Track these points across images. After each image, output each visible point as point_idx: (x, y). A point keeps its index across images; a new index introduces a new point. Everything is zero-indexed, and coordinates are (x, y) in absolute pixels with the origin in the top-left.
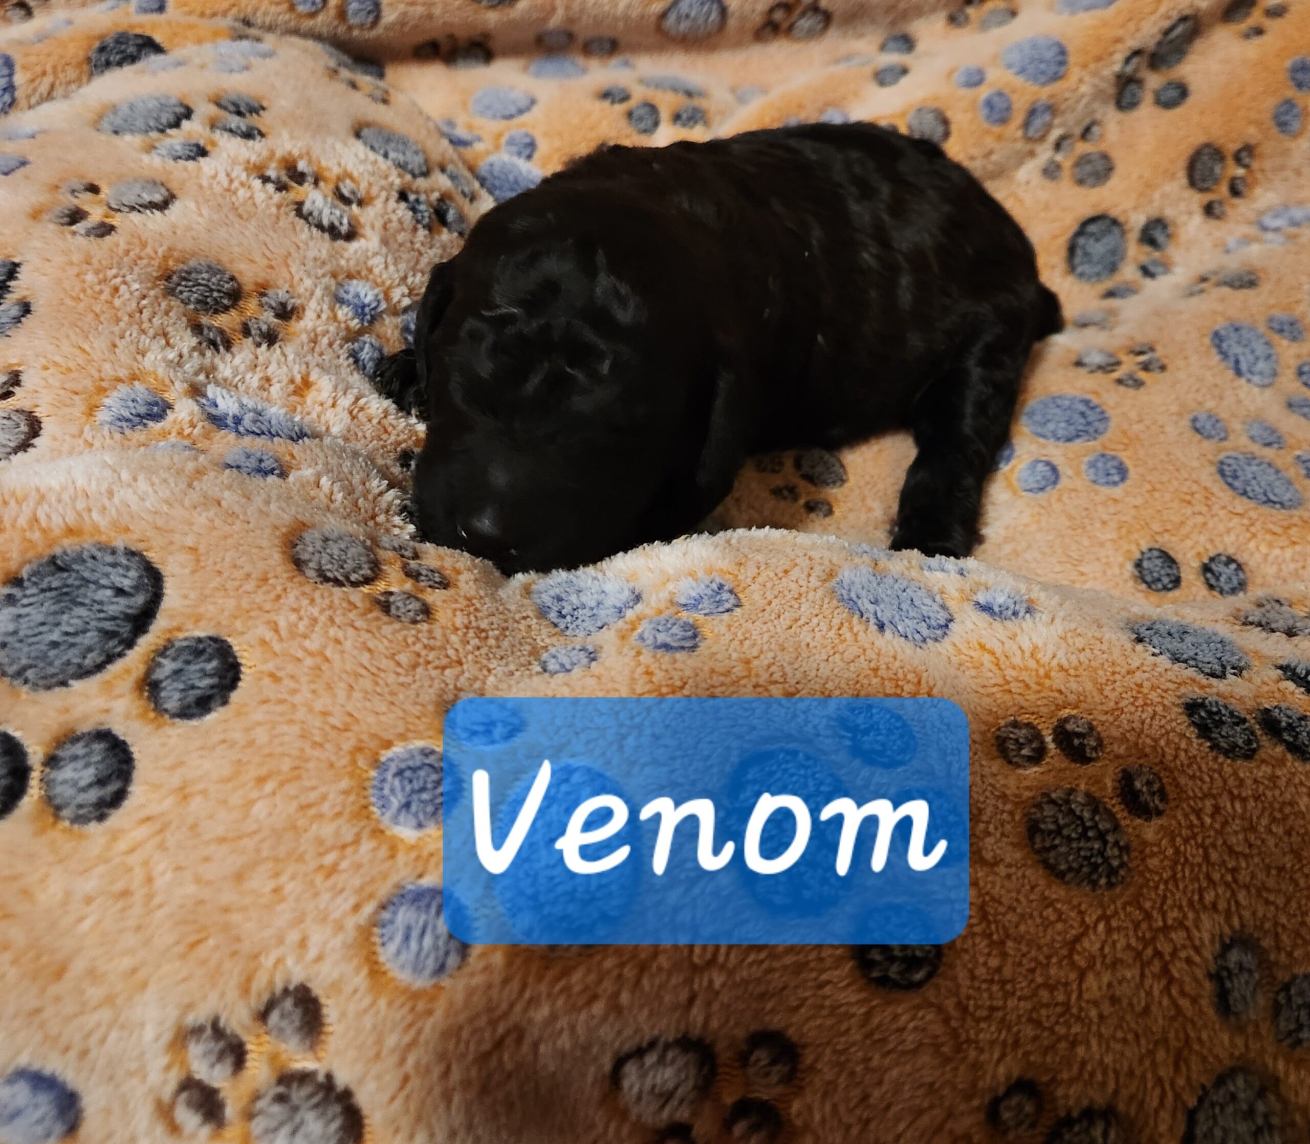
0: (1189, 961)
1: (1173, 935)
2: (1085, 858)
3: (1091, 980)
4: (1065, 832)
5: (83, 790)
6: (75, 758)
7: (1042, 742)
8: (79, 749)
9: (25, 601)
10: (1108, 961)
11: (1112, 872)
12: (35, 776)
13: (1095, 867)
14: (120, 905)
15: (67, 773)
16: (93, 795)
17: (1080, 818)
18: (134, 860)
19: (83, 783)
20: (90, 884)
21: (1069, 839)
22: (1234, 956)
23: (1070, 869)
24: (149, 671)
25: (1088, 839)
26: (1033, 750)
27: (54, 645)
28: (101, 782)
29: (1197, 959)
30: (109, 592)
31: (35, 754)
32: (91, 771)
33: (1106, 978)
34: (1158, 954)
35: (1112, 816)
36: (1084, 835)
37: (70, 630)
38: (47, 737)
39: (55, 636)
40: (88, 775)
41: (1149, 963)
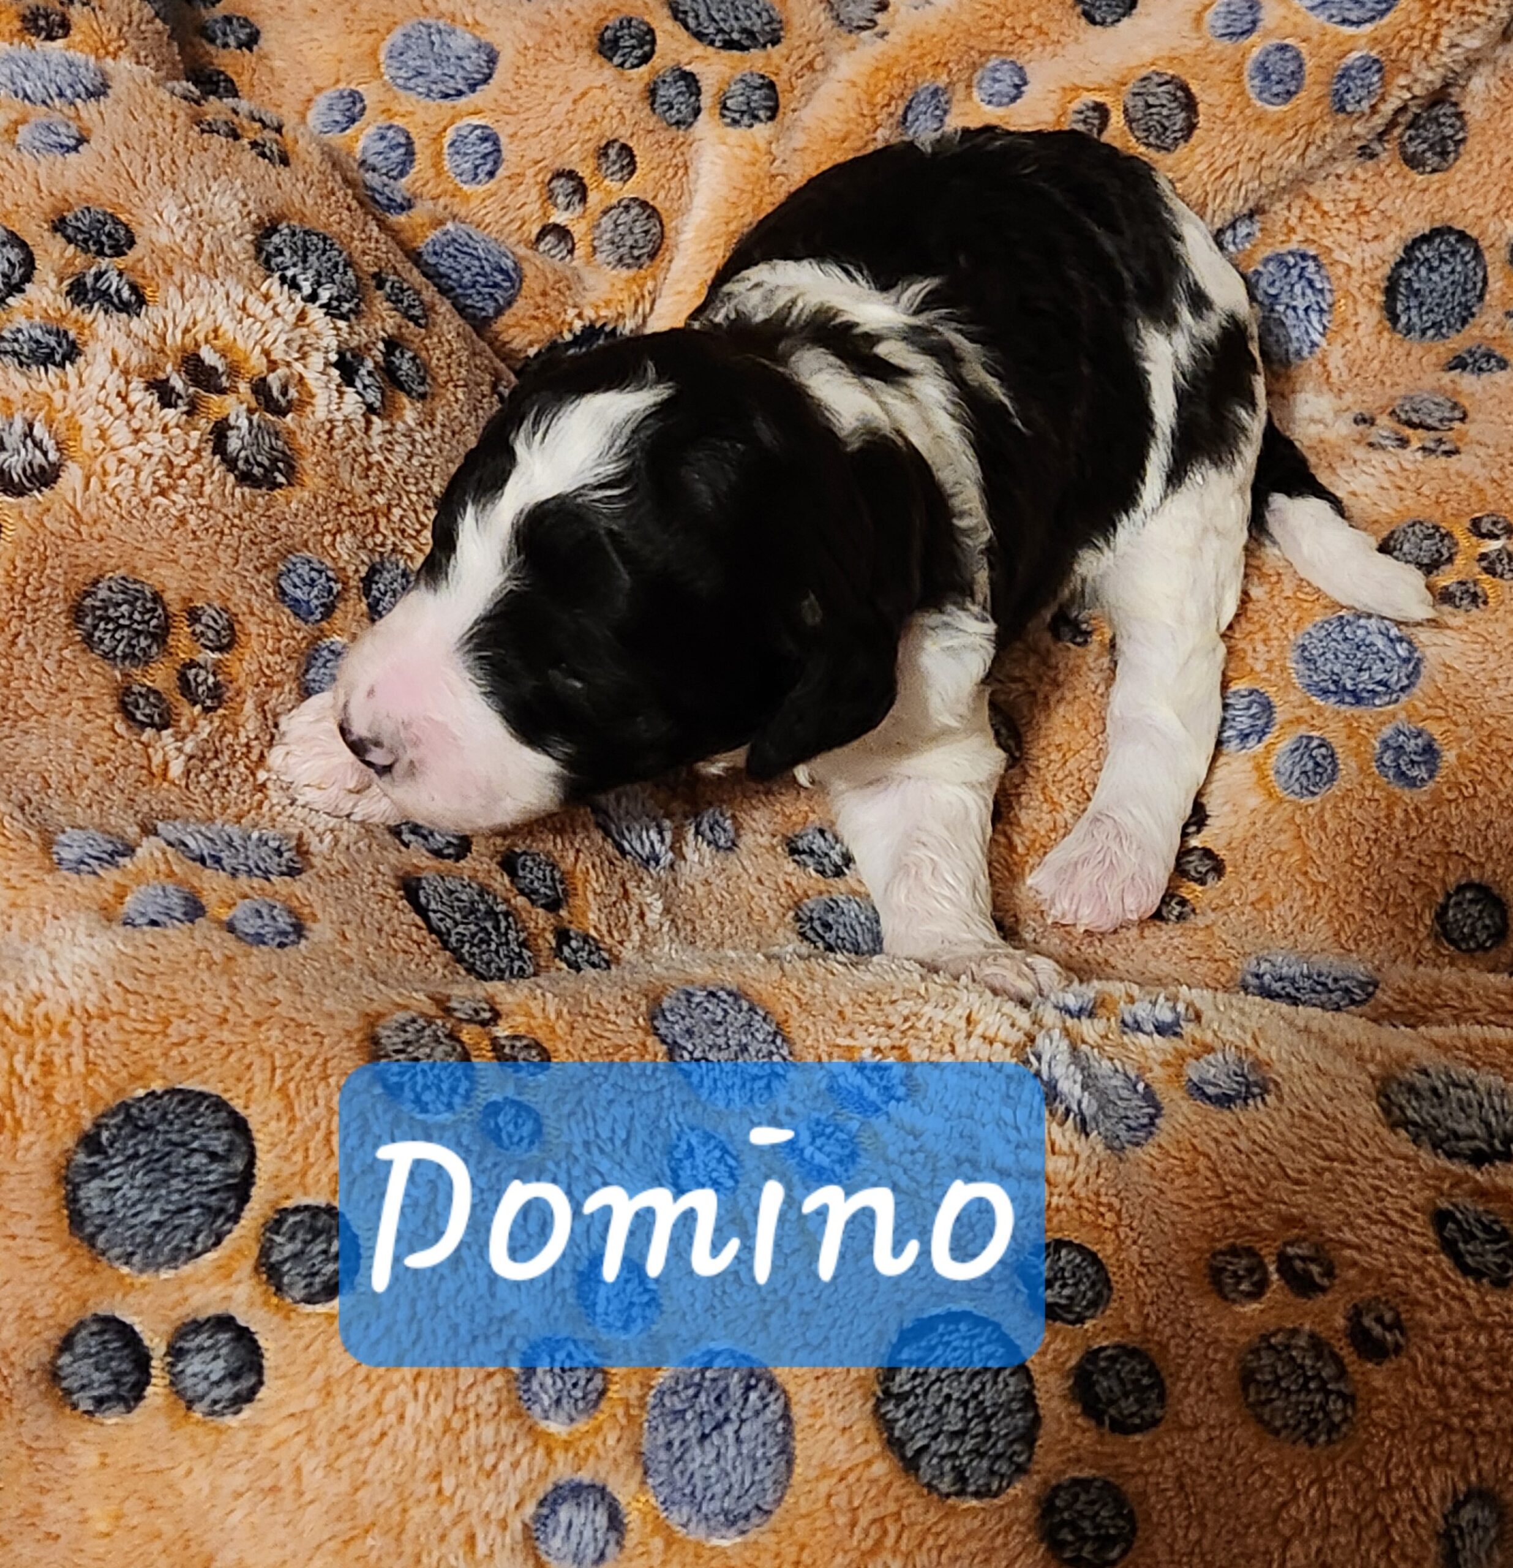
0: (1413, 1521)
1: (1397, 1496)
2: (1305, 1413)
3: (1296, 1548)
4: (1283, 1384)
5: (218, 1383)
6: (200, 1349)
7: (1265, 1272)
8: (202, 1339)
9: (113, 1173)
10: (1319, 1526)
11: (1333, 1428)
12: (157, 1365)
13: (1314, 1423)
14: (269, 1500)
15: (194, 1365)
16: (227, 1390)
17: (1302, 1367)
18: (283, 1456)
19: (214, 1377)
20: (237, 1480)
21: (1288, 1391)
22: (1467, 1514)
23: (1286, 1426)
24: (265, 1252)
25: (1309, 1391)
26: (1253, 1284)
27: (158, 1225)
28: (234, 1376)
29: (1422, 1519)
30: (204, 1159)
31: (156, 1345)
32: (221, 1363)
33: (1316, 1543)
34: (1377, 1515)
35: (1337, 1361)
36: (1304, 1388)
37: (171, 1207)
38: (167, 1328)
39: (156, 1216)
40: (218, 1368)
41: (1369, 1524)
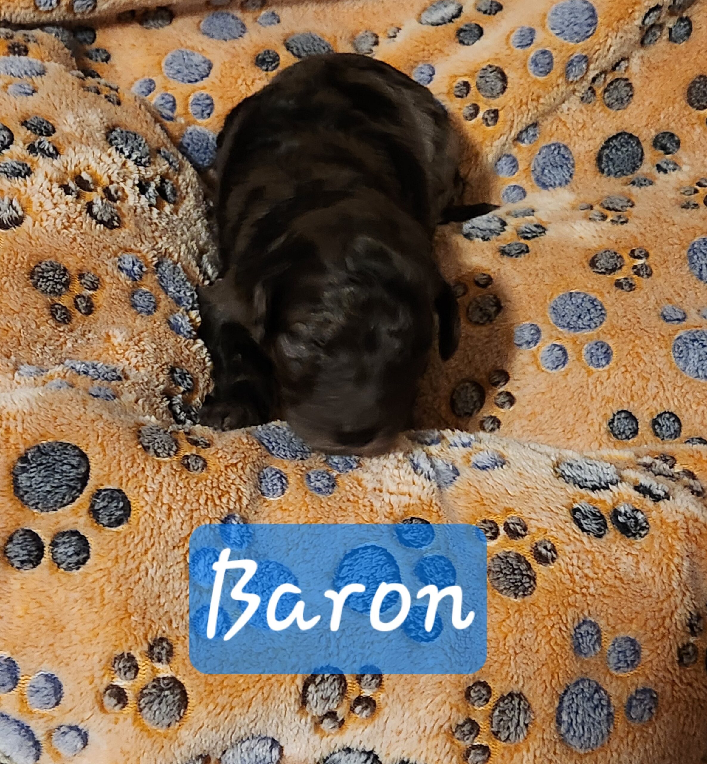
0: (560, 629)
1: (553, 618)
2: (513, 583)
3: (510, 637)
4: (504, 571)
5: (70, 556)
6: (64, 543)
7: (498, 530)
8: (65, 539)
9: (32, 470)
10: (520, 630)
11: (526, 589)
12: (47, 549)
13: (517, 587)
14: (89, 602)
15: (61, 549)
16: (75, 559)
17: (512, 565)
18: (96, 585)
19: (69, 554)
20: (77, 595)
21: (505, 574)
22: (584, 628)
23: (505, 588)
24: (92, 506)
25: (515, 574)
26: (493, 533)
27: (49, 492)
28: (77, 554)
29: (564, 628)
30: (69, 467)
31: (46, 541)
32: (72, 548)
33: (518, 636)
34: (545, 627)
35: (528, 564)
36: (513, 573)
37: (55, 485)
38: (51, 534)
39: (48, 488)
40: (71, 551)
41: (541, 630)
